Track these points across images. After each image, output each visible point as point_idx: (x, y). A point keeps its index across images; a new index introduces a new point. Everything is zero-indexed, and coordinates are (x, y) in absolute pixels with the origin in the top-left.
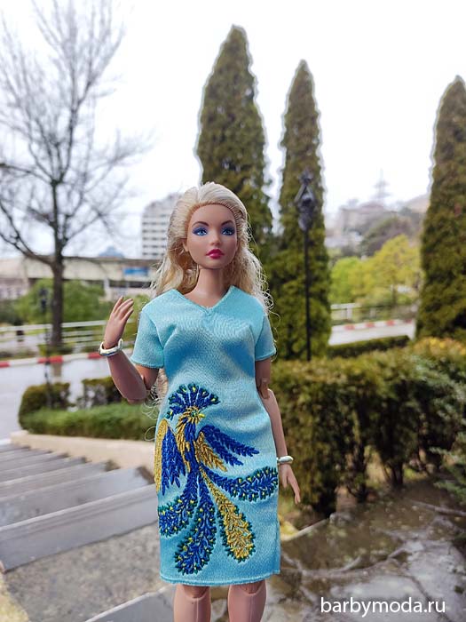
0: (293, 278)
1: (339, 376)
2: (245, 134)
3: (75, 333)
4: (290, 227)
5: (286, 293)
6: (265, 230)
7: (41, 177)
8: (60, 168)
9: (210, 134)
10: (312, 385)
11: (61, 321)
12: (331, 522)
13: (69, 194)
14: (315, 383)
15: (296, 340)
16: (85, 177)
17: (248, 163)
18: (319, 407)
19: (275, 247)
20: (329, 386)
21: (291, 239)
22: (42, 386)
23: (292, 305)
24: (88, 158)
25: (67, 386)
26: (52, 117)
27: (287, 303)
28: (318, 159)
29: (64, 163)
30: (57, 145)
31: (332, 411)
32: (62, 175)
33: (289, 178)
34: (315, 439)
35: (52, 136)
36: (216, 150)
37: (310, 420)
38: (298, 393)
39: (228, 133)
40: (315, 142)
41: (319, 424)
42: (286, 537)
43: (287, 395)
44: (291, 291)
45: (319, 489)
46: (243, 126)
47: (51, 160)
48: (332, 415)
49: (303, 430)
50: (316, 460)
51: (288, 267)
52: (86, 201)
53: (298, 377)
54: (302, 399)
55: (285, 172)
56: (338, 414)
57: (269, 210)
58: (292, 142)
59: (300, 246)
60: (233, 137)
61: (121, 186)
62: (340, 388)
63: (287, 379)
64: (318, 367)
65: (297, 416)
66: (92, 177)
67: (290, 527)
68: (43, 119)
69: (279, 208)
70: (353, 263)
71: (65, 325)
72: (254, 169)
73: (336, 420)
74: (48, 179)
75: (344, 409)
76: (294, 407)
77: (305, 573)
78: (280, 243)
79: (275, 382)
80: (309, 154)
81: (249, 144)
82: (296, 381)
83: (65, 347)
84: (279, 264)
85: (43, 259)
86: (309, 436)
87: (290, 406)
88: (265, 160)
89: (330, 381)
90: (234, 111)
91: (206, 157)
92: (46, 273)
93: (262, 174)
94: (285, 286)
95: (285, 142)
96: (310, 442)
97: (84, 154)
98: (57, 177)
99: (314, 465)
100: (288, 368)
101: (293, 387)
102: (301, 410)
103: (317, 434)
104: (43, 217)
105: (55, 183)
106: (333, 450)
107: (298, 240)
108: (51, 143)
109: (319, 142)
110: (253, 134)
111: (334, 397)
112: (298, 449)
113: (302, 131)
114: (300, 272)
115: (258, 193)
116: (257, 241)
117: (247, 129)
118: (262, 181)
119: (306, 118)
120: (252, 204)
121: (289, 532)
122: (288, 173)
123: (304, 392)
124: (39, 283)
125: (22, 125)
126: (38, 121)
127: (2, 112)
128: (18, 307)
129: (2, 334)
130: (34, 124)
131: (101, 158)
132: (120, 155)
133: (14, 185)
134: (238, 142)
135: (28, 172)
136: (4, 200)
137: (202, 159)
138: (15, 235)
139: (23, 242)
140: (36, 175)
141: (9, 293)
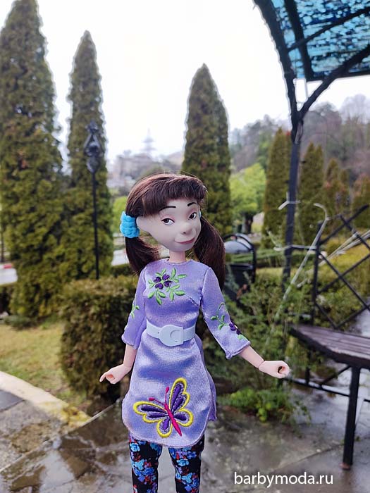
0: (82, 211)
1: (122, 290)
2: (37, 85)
4: (77, 169)
5: (76, 224)
6: (56, 170)
10: (102, 299)
12: (117, 406)
14: (103, 296)
15: (85, 263)
17: (41, 111)
18: (107, 316)
19: (65, 185)
20: (115, 298)
21: (79, 178)
23: (81, 234)
27: (77, 232)
28: (101, 114)
31: (116, 318)
33: (76, 127)
34: (104, 342)
36: (10, 97)
37: (100, 327)
38: (90, 306)
39: (21, 82)
40: (97, 100)
41: (106, 329)
42: (81, 424)
43: (79, 308)
44: (80, 222)
46: (34, 78)
48: (117, 321)
49: (94, 335)
50: (104, 358)
51: (77, 202)
53: (89, 292)
54: (92, 310)
55: (72, 122)
57: (59, 152)
58: (78, 97)
59: (87, 185)
60: (25, 86)
62: (123, 300)
63: (80, 295)
64: (105, 283)
65: (89, 325)
67: (83, 415)
69: (68, 152)
72: (45, 116)
76: (87, 317)
77: (98, 450)
78: (70, 181)
79: (69, 298)
80: (93, 109)
81: (40, 94)
82: (88, 296)
84: (69, 198)
86: (99, 340)
87: (82, 316)
88: (55, 109)
89: (115, 294)
90: (27, 64)
93: (52, 121)
94: (75, 218)
95: (72, 97)
96: (100, 344)
99: (103, 363)
100: (80, 286)
101: (85, 301)
102: (92, 319)
107: (85, 180)
109: (101, 100)
110: (44, 86)
111: (119, 307)
112: (90, 351)
113: (87, 89)
114: (88, 206)
115: (49, 137)
116: (48, 178)
117: (39, 81)
118: (52, 127)
119: (90, 79)
120: (44, 146)
121: (83, 420)
122: (75, 123)
123: (95, 304)
134: (30, 92)
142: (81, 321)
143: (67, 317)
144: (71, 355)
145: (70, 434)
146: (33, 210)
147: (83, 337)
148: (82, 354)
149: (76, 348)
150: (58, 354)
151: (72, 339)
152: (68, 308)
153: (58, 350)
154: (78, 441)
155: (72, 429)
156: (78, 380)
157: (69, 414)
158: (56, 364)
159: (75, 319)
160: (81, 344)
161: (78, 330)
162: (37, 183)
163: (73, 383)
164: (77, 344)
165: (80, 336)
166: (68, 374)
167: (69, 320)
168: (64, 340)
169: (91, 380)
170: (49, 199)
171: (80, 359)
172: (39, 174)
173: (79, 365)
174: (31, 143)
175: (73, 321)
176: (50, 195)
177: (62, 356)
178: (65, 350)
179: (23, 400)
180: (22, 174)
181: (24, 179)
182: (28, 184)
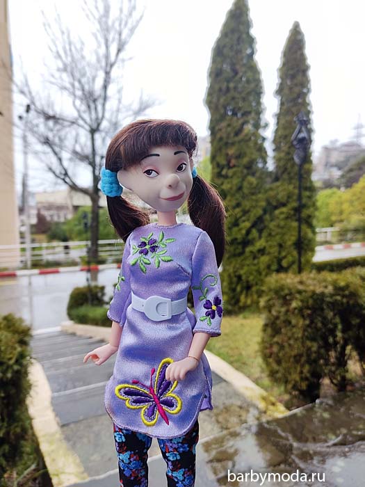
0: (284, 205)
1: (326, 287)
2: (246, 85)
3: (108, 248)
4: (282, 163)
5: (278, 218)
6: (260, 165)
7: (82, 127)
8: (97, 119)
9: (217, 87)
10: (304, 293)
11: (98, 239)
12: (317, 406)
13: (104, 140)
14: (305, 291)
15: (285, 257)
17: (249, 110)
18: (309, 312)
19: (269, 180)
20: (317, 295)
21: (283, 172)
22: (84, 288)
23: (282, 228)
24: (118, 110)
25: (103, 288)
26: (91, 80)
27: (278, 226)
28: (308, 104)
29: (100, 115)
30: (95, 101)
31: (319, 315)
32: (99, 125)
33: (283, 121)
34: (304, 338)
35: (91, 93)
36: (222, 100)
37: (301, 322)
38: (291, 300)
39: (232, 85)
40: (305, 91)
41: (309, 326)
42: (280, 416)
43: (281, 301)
44: (282, 216)
45: (307, 379)
46: (244, 79)
47: (90, 113)
48: (320, 319)
49: (294, 330)
50: (305, 354)
51: (280, 196)
53: (291, 286)
54: (294, 304)
55: (279, 117)
56: (324, 318)
57: (265, 149)
58: (286, 91)
59: (291, 179)
60: (235, 88)
62: (327, 297)
63: (282, 288)
64: (308, 278)
65: (289, 318)
67: (281, 408)
68: (84, 80)
69: (273, 147)
70: (334, 193)
71: (101, 242)
72: (253, 115)
73: (323, 323)
74: (88, 128)
75: (330, 314)
76: (287, 311)
77: (295, 445)
78: (273, 176)
79: (270, 290)
80: (300, 101)
81: (249, 94)
82: (289, 289)
83: (100, 259)
84: (272, 193)
85: (84, 191)
86: (300, 335)
87: (283, 310)
88: (262, 106)
89: (318, 290)
90: (238, 67)
91: (213, 106)
92: (86, 202)
93: (259, 118)
94: (277, 212)
95: (280, 92)
96: (301, 340)
97: (115, 108)
98: (95, 126)
99: (303, 359)
100: (282, 279)
101: (286, 295)
102: (293, 313)
103: (306, 334)
104: (83, 158)
105: (93, 131)
106: (319, 347)
107: (289, 174)
108: (90, 99)
109: (309, 91)
110: (252, 85)
111: (322, 304)
112: (290, 345)
113: (295, 81)
114: (290, 200)
115: (256, 135)
116: (253, 174)
117: (248, 82)
118: (259, 124)
119: (298, 71)
120: (251, 144)
121: (281, 412)
122: (281, 117)
123: (296, 299)
124: (80, 209)
125: (68, 85)
126: (80, 82)
127: (53, 76)
128: (65, 227)
129: (54, 248)
130: (77, 84)
131: (128, 110)
132: (143, 107)
133: (63, 133)
134: (240, 93)
135: (73, 123)
136: (55, 145)
137: (210, 108)
138: (63, 172)
139: (69, 178)
140: (79, 125)
141: (59, 217)
142: (282, 314)
143: (269, 308)
144: (271, 346)
145: (268, 422)
146: (238, 205)
147: (283, 330)
148: (282, 347)
150: (259, 343)
151: (273, 330)
152: (269, 300)
153: (259, 339)
154: (276, 431)
155: (270, 419)
156: (277, 372)
157: (266, 403)
158: (256, 352)
159: (276, 311)
160: (281, 336)
161: (278, 322)
162: (243, 180)
163: (272, 374)
164: (277, 336)
165: (281, 329)
166: (268, 364)
167: (270, 311)
168: (264, 330)
169: (290, 374)
170: (253, 194)
171: (279, 351)
172: (245, 171)
173: (278, 356)
174: (240, 142)
175: (274, 313)
176: (255, 191)
177: (262, 345)
178: (265, 340)
179: (225, 381)
180: (230, 172)
181: (232, 177)
182: (236, 181)
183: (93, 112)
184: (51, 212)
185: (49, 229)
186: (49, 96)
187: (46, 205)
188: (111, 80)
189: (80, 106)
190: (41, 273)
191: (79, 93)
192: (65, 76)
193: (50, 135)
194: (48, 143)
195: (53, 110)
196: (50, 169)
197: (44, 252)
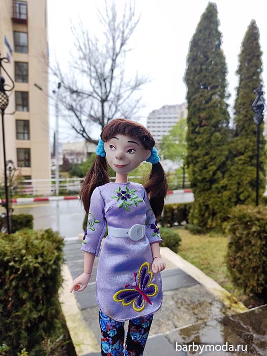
0: (242, 154)
2: (215, 67)
4: (241, 123)
5: (237, 163)
6: (224, 125)
7: (96, 98)
8: (106, 92)
9: (193, 68)
10: (261, 221)
13: (110, 107)
14: (262, 219)
15: (242, 192)
16: (118, 97)
17: (216, 84)
18: (265, 235)
19: (230, 135)
21: (241, 131)
23: (241, 171)
24: (120, 86)
26: (102, 65)
27: (237, 169)
28: (261, 80)
29: (108, 90)
30: (104, 80)
32: (107, 97)
33: (241, 93)
34: (261, 255)
35: (102, 75)
36: (196, 78)
37: (259, 242)
38: (252, 225)
39: (204, 67)
40: (259, 70)
42: (242, 312)
43: (243, 226)
44: (240, 162)
45: (262, 285)
46: (213, 63)
47: (101, 88)
49: (253, 248)
50: (261, 267)
51: (238, 148)
52: (119, 110)
53: (251, 215)
54: (254, 229)
55: (238, 89)
57: (228, 112)
58: (244, 71)
59: (247, 135)
60: (207, 69)
61: (138, 101)
63: (244, 216)
64: (264, 210)
65: (250, 239)
66: (122, 97)
67: (242, 305)
68: (98, 66)
69: (234, 111)
72: (220, 87)
74: (99, 99)
76: (249, 234)
78: (234, 133)
79: (235, 217)
80: (255, 78)
81: (216, 73)
82: (250, 217)
84: (233, 145)
85: (96, 143)
86: (258, 252)
87: (245, 232)
88: (226, 82)
90: (208, 54)
91: (190, 82)
93: (224, 91)
94: (236, 159)
95: (239, 71)
96: (258, 256)
97: (118, 85)
98: (104, 97)
99: (260, 270)
100: (244, 209)
101: (248, 222)
102: (253, 235)
103: (263, 251)
104: (96, 119)
105: (103, 101)
107: (246, 131)
108: (102, 79)
109: (262, 70)
110: (219, 67)
112: (250, 259)
113: (251, 64)
114: (247, 150)
115: (221, 103)
116: (219, 131)
117: (216, 64)
118: (224, 95)
119: (254, 56)
120: (218, 109)
121: (241, 309)
122: (241, 90)
123: (256, 225)
124: (92, 154)
125: (86, 69)
126: (95, 67)
127: (76, 63)
128: (81, 167)
129: (73, 181)
130: (92, 68)
131: (128, 86)
132: (138, 84)
133: (82, 102)
134: (210, 72)
135: (90, 95)
136: (77, 111)
137: (188, 84)
138: (82, 129)
139: (86, 133)
140: (94, 97)
141: (78, 160)
142: (244, 236)
143: (233, 231)
144: (235, 259)
145: (233, 316)
146: (207, 154)
147: (244, 248)
148: (243, 261)
149: (238, 254)
150: (225, 257)
151: (236, 248)
152: (234, 225)
153: (225, 253)
154: (239, 324)
155: (233, 313)
156: (239, 279)
157: (231, 302)
158: (223, 263)
159: (239, 233)
160: (243, 252)
161: (241, 241)
162: (211, 135)
163: (235, 280)
164: (240, 252)
165: (243, 247)
166: (232, 273)
167: (234, 233)
168: (230, 247)
169: (249, 281)
170: (218, 146)
171: (241, 263)
172: (213, 129)
173: (241, 267)
174: (209, 108)
175: (238, 235)
176: (220, 143)
177: (228, 259)
178: (231, 254)
179: (199, 284)
180: (202, 130)
181: (203, 133)
182: (205, 136)
183: (103, 88)
184: (72, 157)
185: (71, 168)
186: (74, 77)
187: (69, 152)
188: (116, 66)
189: (95, 83)
190: (65, 199)
191: (94, 75)
192: (84, 62)
193: (74, 104)
194: (72, 109)
195: (76, 87)
196: (73, 127)
197: (67, 184)
